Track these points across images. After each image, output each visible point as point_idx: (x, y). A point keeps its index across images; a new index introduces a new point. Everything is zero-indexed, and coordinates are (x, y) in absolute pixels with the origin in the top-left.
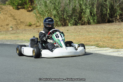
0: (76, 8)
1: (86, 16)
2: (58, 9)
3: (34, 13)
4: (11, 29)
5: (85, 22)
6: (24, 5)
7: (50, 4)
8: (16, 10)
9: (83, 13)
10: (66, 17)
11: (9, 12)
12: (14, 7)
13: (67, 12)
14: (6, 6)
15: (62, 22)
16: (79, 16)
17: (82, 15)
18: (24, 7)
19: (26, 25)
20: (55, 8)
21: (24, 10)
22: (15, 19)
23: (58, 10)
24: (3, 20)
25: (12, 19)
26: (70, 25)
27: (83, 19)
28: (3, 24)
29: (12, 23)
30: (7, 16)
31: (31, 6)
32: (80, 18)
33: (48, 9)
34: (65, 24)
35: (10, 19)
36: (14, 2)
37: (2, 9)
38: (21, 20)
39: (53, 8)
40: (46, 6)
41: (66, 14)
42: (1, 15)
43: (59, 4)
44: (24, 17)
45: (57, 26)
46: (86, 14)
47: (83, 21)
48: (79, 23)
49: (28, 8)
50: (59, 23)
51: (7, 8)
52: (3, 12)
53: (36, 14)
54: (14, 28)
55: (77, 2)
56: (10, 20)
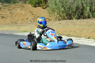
0: (79, 6)
1: (87, 12)
2: (65, 7)
3: (47, 10)
4: (30, 22)
5: (86, 17)
6: (40, 4)
7: (60, 3)
8: (34, 8)
9: (84, 10)
10: (71, 13)
11: (29, 9)
12: (32, 5)
13: (72, 9)
14: (26, 5)
15: (68, 16)
16: (81, 12)
18: (40, 5)
20: (63, 6)
21: (40, 7)
22: (33, 15)
23: (65, 8)
24: (24, 15)
25: (31, 15)
26: (74, 19)
27: (84, 14)
28: (24, 19)
29: (31, 17)
30: (27, 12)
31: (45, 5)
32: (82, 14)
33: (57, 7)
34: (70, 18)
35: (29, 14)
36: (33, 2)
37: (23, 7)
38: (38, 15)
39: (61, 6)
40: (56, 4)
41: (71, 11)
42: (23, 11)
43: (66, 3)
44: (40, 13)
45: (64, 19)
46: (87, 11)
47: (84, 16)
48: (81, 17)
49: (43, 6)
50: (66, 17)
51: (27, 6)
52: (24, 9)
53: (48, 11)
54: (32, 21)
55: (80, 2)
56: (29, 15)
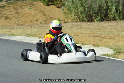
0: (102, 5)
1: (112, 13)
3: (62, 10)
6: (54, 1)
7: (78, 1)
9: (109, 10)
10: (92, 14)
11: (39, 8)
12: (44, 3)
13: (93, 9)
14: (37, 2)
15: (88, 18)
17: (108, 12)
18: (54, 3)
20: (82, 5)
21: (53, 6)
22: (45, 15)
23: (85, 7)
24: (33, 15)
25: (42, 15)
26: (96, 21)
28: (33, 20)
29: (42, 19)
30: (37, 12)
31: (61, 3)
32: (106, 15)
33: (75, 6)
35: (40, 14)
37: (33, 5)
38: (51, 16)
39: (80, 4)
41: (93, 11)
42: (32, 10)
44: (53, 13)
45: (83, 22)
46: (112, 11)
47: (109, 18)
48: (105, 20)
49: (58, 4)
50: (85, 19)
51: (37, 4)
52: (33, 8)
53: (64, 11)
54: (43, 23)
56: (40, 16)
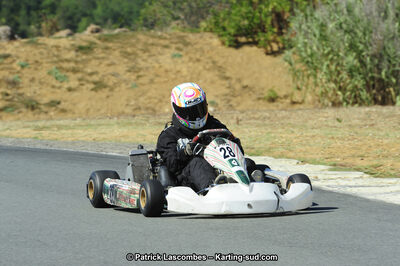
2: (362, 51)
3: (286, 61)
4: (212, 109)
6: (256, 33)
7: (339, 34)
8: (233, 51)
10: (387, 77)
11: (208, 56)
12: (222, 38)
13: (390, 61)
14: (198, 35)
18: (256, 39)
19: (259, 99)
20: (352, 47)
21: (255, 48)
22: (227, 78)
23: (364, 54)
24: (188, 78)
25: (217, 78)
26: (398, 102)
29: (216, 90)
30: (201, 68)
31: (279, 39)
33: (330, 49)
34: (383, 98)
35: (209, 75)
36: (226, 23)
37: (187, 44)
38: (245, 83)
39: (347, 45)
40: (323, 38)
41: (389, 68)
42: (183, 62)
43: (367, 33)
44: (254, 72)
45: (356, 103)
49: (269, 42)
50: (364, 94)
51: (201, 40)
52: (187, 53)
53: (291, 64)
54: (220, 106)
56: (209, 81)
